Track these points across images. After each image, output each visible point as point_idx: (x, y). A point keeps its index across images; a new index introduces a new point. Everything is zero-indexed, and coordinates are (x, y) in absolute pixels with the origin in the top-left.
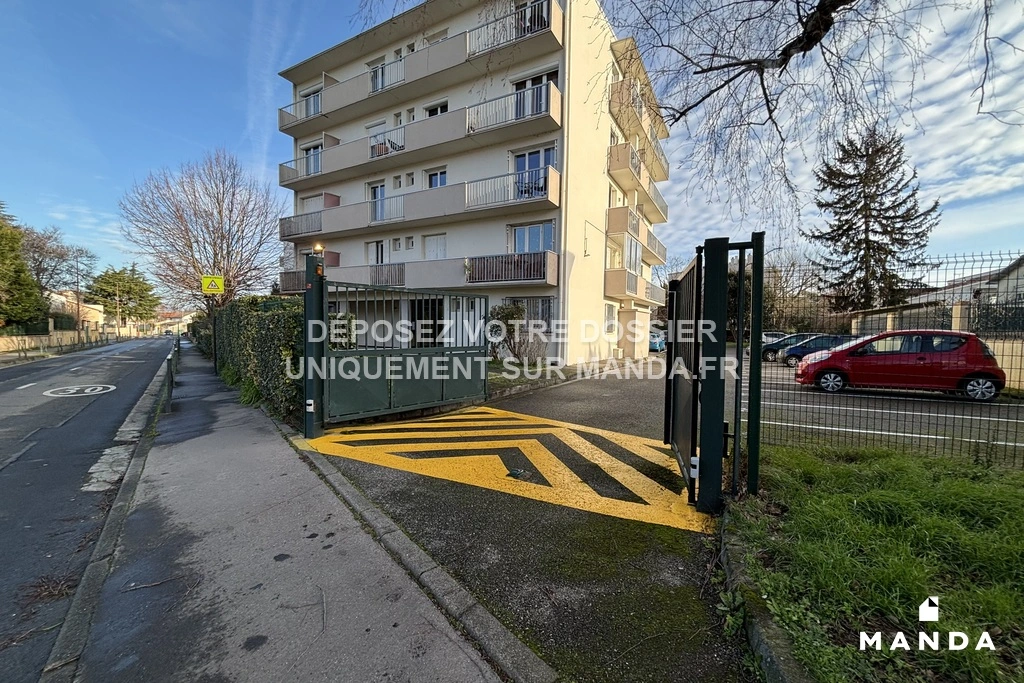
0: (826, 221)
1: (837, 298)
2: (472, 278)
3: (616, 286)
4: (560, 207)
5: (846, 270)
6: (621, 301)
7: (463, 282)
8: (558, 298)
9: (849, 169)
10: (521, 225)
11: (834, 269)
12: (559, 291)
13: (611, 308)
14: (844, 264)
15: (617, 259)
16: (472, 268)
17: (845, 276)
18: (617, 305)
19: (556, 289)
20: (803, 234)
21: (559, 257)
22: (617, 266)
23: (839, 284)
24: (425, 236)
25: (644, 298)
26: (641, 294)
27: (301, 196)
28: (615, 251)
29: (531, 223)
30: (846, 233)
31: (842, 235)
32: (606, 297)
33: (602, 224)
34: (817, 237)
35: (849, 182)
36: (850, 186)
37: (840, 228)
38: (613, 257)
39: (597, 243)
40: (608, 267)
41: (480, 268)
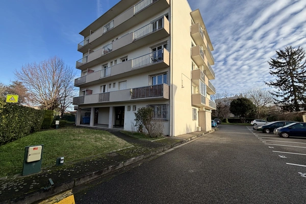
0: (275, 79)
1: (284, 107)
2: (133, 97)
3: (196, 101)
4: (169, 66)
5: (286, 96)
6: (199, 107)
7: (130, 99)
8: (169, 105)
9: (282, 60)
10: (155, 75)
11: (281, 96)
12: (170, 102)
13: (195, 110)
14: (285, 94)
15: (197, 90)
16: (133, 93)
17: (285, 99)
18: (197, 109)
19: (168, 101)
20: (266, 83)
21: (169, 87)
22: (197, 93)
23: (284, 101)
24: (120, 82)
25: (208, 106)
26: (207, 105)
27: (84, 72)
28: (195, 87)
29: (158, 74)
30: (284, 83)
31: (282, 84)
32: (193, 105)
33: (190, 76)
34: (273, 85)
35: (282, 65)
36: (283, 66)
37: (281, 81)
38: (194, 90)
39: (188, 83)
40: (193, 93)
41: (137, 92)
